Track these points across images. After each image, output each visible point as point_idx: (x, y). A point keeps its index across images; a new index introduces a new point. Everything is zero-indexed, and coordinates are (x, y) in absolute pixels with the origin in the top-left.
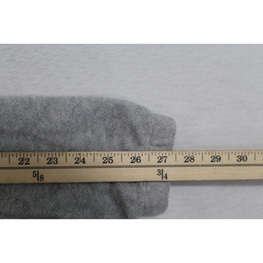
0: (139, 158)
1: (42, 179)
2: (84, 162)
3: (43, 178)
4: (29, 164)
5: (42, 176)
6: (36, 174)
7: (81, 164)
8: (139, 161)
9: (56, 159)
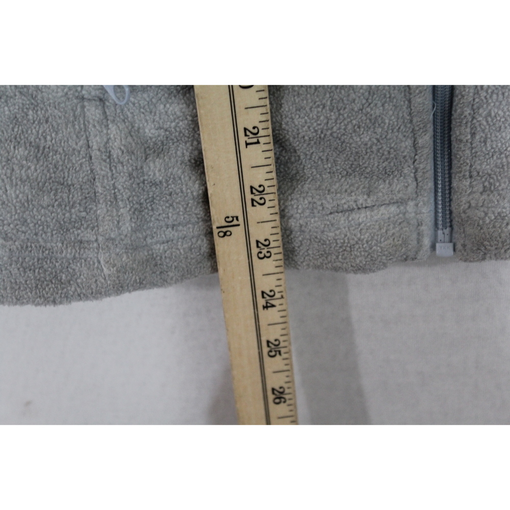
0: (283, 400)
1: (222, 234)
2: (265, 307)
3: (226, 237)
4: (253, 205)
5: (228, 233)
6: (231, 221)
7: (261, 302)
8: (277, 401)
9: (268, 255)
